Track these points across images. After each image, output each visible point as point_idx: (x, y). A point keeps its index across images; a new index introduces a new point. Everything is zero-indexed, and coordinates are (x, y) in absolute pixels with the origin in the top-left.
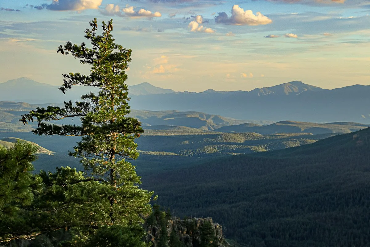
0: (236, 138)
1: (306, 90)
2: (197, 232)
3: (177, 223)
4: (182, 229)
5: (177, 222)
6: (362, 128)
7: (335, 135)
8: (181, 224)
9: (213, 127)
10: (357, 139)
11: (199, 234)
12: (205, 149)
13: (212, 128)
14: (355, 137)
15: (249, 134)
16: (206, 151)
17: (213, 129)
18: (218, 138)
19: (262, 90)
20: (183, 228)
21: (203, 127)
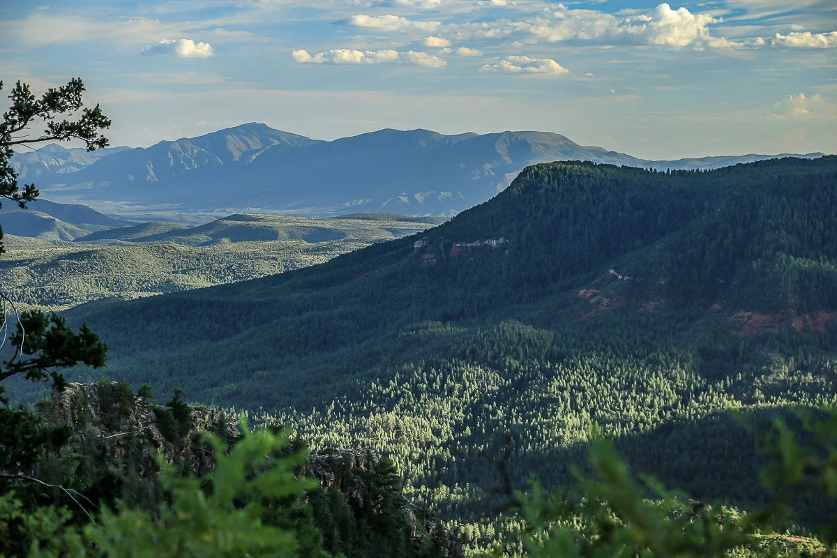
0: (138, 257)
1: (276, 143)
2: (353, 481)
3: (312, 463)
4: (324, 475)
5: (314, 462)
6: (429, 226)
7: (370, 245)
8: (323, 466)
9: (72, 232)
10: (423, 250)
11: (357, 485)
12: (66, 286)
13: (69, 236)
14: (419, 246)
15: (166, 248)
16: (68, 290)
17: (73, 239)
18: (95, 257)
19: (177, 144)
20: (326, 474)
21: (47, 233)
